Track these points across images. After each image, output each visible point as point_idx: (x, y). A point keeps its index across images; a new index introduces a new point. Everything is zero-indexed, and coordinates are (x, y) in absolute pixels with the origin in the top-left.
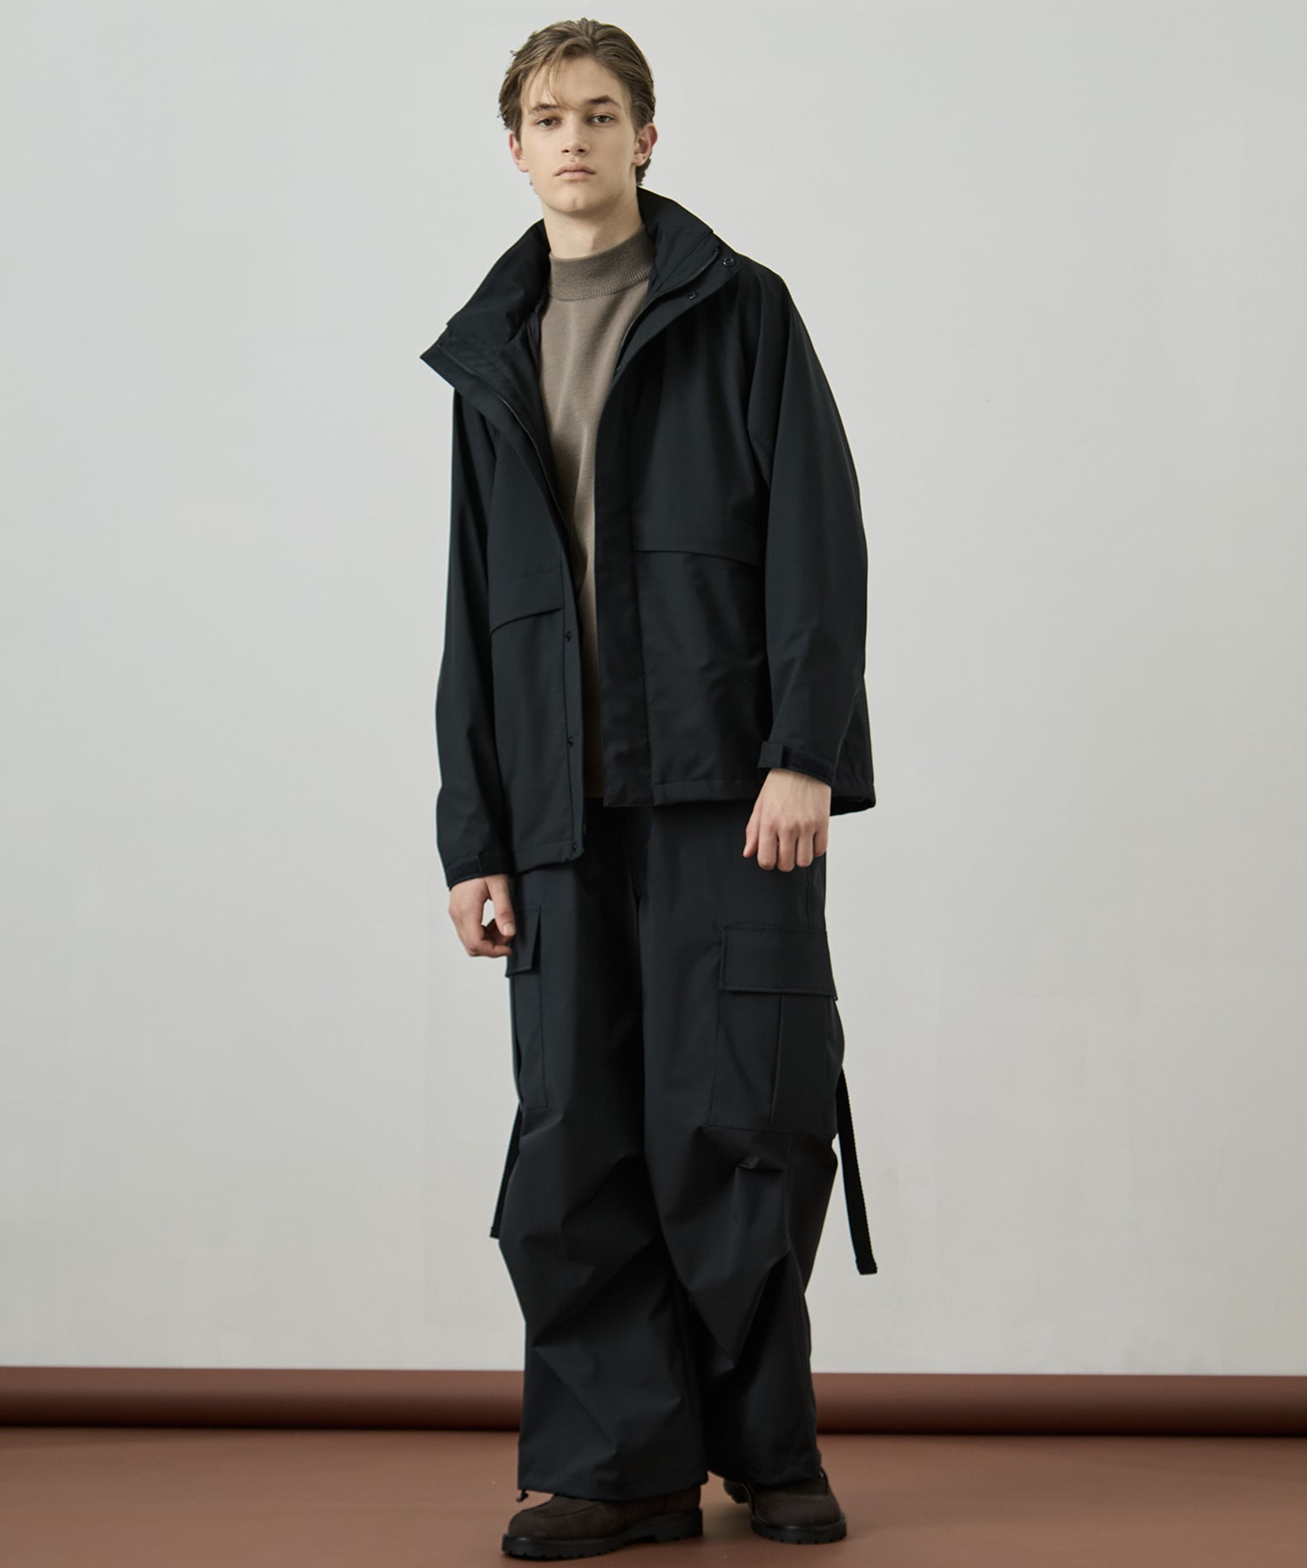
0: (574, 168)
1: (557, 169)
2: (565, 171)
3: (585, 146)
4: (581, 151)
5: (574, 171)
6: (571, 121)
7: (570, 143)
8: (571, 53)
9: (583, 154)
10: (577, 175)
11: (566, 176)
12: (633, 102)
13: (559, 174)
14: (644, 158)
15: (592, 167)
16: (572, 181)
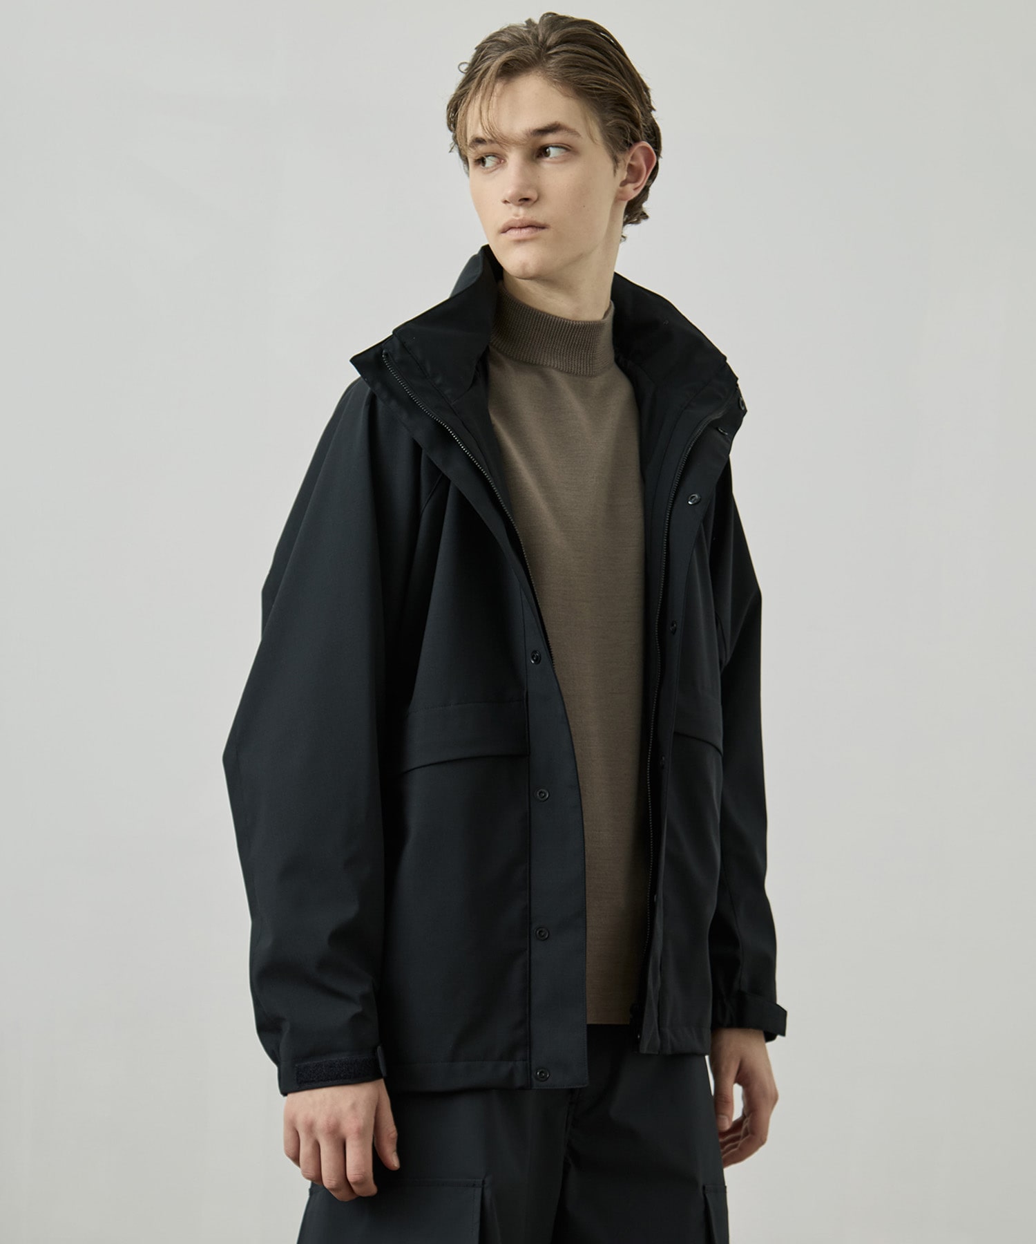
0: (519, 224)
1: (501, 225)
2: (511, 228)
3: (530, 194)
4: (527, 199)
5: (521, 228)
6: (514, 158)
7: (510, 191)
8: (509, 71)
9: (529, 203)
10: (525, 233)
11: (514, 234)
12: (604, 121)
13: (504, 231)
14: (636, 189)
15: (540, 220)
16: (519, 242)
